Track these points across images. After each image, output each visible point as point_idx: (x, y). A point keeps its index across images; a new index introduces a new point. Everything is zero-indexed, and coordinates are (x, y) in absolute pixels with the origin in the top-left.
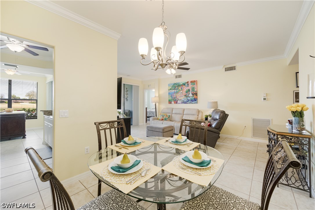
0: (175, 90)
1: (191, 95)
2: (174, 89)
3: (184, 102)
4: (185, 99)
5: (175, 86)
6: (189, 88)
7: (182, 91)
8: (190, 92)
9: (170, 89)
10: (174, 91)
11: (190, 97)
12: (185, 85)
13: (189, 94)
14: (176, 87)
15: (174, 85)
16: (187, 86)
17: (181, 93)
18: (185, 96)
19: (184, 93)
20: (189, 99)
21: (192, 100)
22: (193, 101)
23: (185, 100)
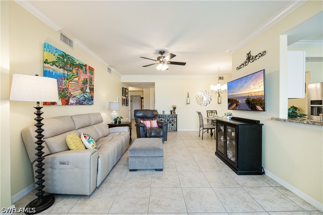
0: (66, 72)
1: (88, 90)
2: (63, 68)
3: (79, 101)
4: (82, 95)
5: (65, 60)
6: (87, 77)
7: (77, 79)
8: (88, 85)
9: (53, 63)
10: (61, 70)
11: (87, 93)
12: (82, 68)
13: (87, 88)
14: (68, 66)
15: (63, 56)
16: (84, 73)
17: (76, 82)
18: (82, 90)
19: (81, 82)
20: (86, 96)
21: (89, 99)
22: (90, 101)
23: (82, 98)
